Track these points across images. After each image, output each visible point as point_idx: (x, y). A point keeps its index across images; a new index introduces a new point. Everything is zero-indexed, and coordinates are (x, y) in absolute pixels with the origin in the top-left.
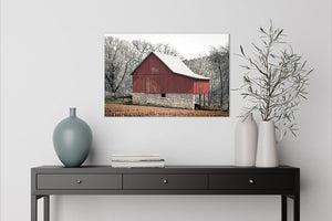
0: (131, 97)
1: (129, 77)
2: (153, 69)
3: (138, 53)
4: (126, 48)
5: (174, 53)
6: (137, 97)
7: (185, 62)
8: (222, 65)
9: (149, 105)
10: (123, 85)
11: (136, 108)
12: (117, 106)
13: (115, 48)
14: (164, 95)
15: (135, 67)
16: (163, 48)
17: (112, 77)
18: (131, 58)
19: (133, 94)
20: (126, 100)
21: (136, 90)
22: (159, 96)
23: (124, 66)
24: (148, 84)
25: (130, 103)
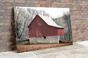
0: (28, 40)
1: (27, 29)
2: (39, 24)
3: (30, 15)
4: (24, 13)
5: (48, 15)
6: (32, 40)
7: (53, 19)
8: (68, 21)
9: (38, 43)
10: (24, 34)
11: (32, 46)
12: (22, 46)
13: (18, 12)
14: (45, 38)
15: (29, 23)
16: (42, 13)
17: (18, 29)
18: (27, 18)
19: (30, 39)
20: (26, 42)
21: (31, 36)
22: (43, 38)
23: (23, 22)
24: (37, 32)
25: (29, 44)
